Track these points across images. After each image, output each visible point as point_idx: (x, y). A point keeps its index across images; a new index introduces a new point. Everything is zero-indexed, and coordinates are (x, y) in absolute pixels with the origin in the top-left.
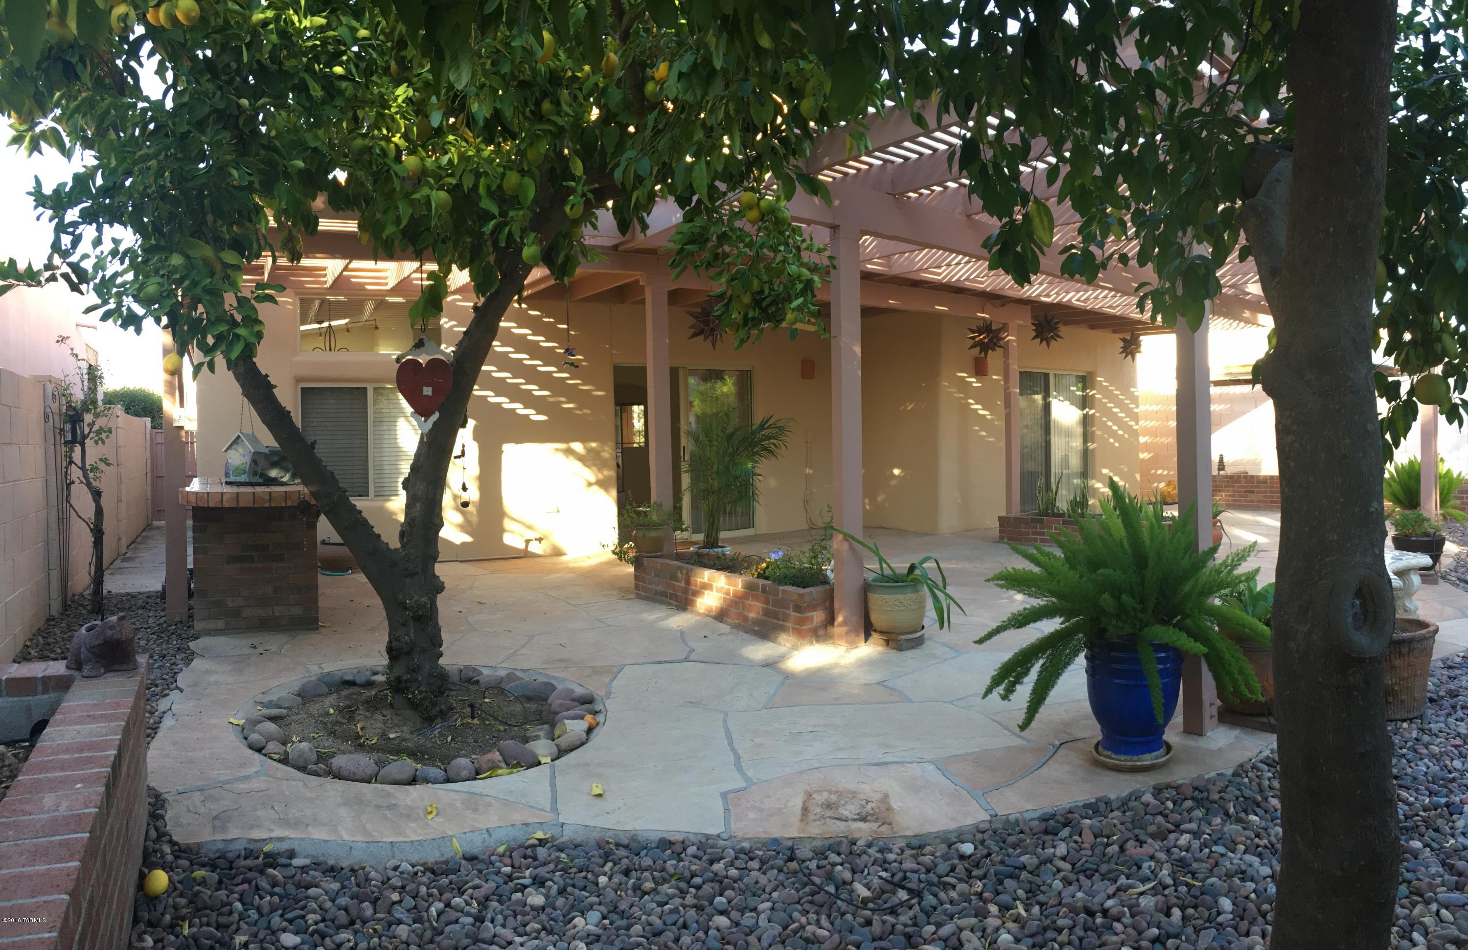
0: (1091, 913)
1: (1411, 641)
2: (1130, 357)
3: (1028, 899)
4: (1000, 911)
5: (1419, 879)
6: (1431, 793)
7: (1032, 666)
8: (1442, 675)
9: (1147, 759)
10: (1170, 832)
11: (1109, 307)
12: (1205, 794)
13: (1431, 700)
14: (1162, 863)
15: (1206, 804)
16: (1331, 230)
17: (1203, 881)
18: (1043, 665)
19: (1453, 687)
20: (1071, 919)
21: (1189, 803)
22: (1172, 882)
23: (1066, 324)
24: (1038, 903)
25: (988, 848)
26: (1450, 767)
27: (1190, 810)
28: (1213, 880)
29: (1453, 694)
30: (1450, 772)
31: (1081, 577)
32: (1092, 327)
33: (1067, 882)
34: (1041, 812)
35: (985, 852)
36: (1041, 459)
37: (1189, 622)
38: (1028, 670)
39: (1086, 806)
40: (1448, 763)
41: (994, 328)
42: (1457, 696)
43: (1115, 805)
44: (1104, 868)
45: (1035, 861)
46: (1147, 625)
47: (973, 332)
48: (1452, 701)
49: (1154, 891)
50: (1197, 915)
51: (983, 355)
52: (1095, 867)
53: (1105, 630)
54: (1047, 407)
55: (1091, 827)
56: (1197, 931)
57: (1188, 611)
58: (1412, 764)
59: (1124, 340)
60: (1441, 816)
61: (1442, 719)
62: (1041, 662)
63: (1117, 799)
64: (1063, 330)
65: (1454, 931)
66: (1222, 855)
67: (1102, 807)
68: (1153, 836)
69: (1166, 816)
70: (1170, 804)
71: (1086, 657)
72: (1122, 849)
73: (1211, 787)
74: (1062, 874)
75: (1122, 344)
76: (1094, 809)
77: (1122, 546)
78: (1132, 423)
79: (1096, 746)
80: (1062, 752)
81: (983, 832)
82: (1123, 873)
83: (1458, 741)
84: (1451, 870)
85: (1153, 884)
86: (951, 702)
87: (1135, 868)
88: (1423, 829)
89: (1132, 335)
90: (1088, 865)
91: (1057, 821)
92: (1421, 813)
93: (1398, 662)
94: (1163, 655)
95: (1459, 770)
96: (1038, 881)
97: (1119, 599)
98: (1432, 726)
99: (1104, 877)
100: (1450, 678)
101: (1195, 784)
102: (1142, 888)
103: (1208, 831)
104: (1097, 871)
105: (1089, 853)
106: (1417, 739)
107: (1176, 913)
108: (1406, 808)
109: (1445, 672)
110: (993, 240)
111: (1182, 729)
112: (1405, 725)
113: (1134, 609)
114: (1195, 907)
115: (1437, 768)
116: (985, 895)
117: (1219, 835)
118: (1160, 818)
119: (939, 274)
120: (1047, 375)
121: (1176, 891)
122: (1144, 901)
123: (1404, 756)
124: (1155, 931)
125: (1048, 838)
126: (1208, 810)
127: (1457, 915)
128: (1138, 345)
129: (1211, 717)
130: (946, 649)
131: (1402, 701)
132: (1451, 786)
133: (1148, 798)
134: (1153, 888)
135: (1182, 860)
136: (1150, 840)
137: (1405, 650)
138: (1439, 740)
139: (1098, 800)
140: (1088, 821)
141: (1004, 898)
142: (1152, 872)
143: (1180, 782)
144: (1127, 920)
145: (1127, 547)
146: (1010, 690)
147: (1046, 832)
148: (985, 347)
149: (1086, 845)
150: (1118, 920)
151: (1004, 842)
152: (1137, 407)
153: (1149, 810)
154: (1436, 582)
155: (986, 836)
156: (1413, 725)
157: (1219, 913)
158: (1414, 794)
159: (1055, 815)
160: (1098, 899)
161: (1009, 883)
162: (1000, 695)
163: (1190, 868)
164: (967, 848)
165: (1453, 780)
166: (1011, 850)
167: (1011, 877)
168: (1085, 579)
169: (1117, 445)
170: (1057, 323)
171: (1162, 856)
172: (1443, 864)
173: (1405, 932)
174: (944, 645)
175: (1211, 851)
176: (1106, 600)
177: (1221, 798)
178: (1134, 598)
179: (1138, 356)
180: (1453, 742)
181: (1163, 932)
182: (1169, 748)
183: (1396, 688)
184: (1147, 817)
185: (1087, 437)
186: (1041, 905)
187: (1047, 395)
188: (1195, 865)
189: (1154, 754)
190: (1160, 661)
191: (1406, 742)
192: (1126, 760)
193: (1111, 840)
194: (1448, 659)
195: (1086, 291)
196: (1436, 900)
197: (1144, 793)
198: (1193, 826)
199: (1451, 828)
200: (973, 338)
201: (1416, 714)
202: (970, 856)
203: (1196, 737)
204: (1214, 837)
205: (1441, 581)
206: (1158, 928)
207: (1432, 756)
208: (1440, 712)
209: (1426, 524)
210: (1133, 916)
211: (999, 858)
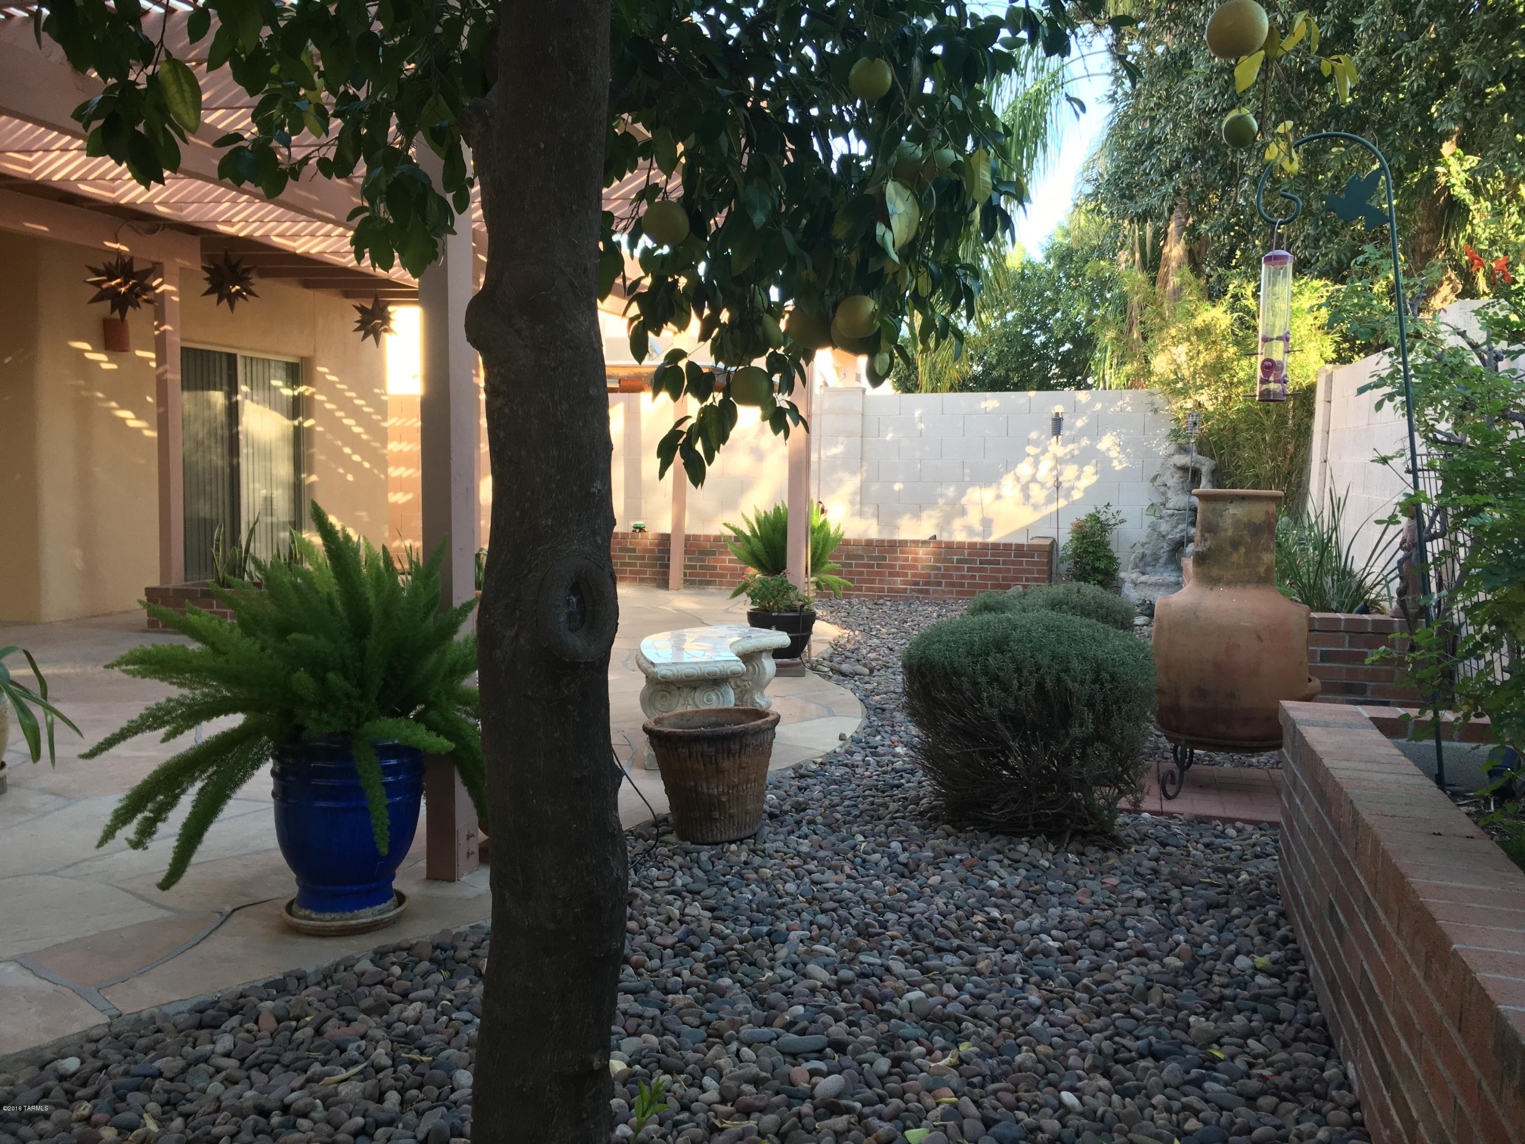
0: (264, 1113)
1: (743, 734)
2: (371, 337)
3: (164, 1113)
4: (119, 1134)
5: (721, 1019)
6: (752, 923)
7: (183, 792)
8: (791, 786)
9: (366, 915)
10: (393, 1003)
11: (332, 253)
12: (450, 953)
13: (772, 816)
14: (377, 1042)
15: (451, 964)
16: (542, 146)
17: (435, 1054)
18: (202, 789)
19: (801, 799)
20: (235, 1123)
21: (425, 965)
22: (389, 1062)
23: (263, 274)
24: (181, 1115)
25: (105, 1058)
26: (782, 892)
27: (425, 975)
28: (450, 1051)
29: (800, 808)
30: (780, 897)
31: (263, 649)
32: (307, 285)
33: (231, 1081)
34: (195, 1002)
35: (99, 1063)
36: (223, 494)
37: (433, 715)
38: (176, 798)
39: (267, 986)
40: (779, 886)
41: (137, 268)
42: (805, 810)
43: (312, 979)
44: (288, 1057)
45: (180, 1063)
46: (368, 719)
47: (97, 273)
48: (797, 817)
49: (363, 1076)
50: (421, 1096)
51: (117, 314)
52: (275, 1057)
53: (301, 728)
54: (233, 412)
55: (272, 1011)
56: (420, 1114)
57: (432, 698)
58: (735, 893)
59: (362, 310)
60: (760, 947)
61: (782, 837)
62: (199, 785)
63: (316, 972)
64: (258, 284)
65: (754, 1069)
66: (466, 1022)
67: (292, 984)
68: (368, 1012)
69: (389, 986)
70: (396, 970)
71: (273, 773)
72: (318, 1032)
73: (459, 943)
74: (224, 1073)
75: (358, 316)
76: (280, 987)
77: (330, 602)
78: (377, 445)
79: (289, 908)
80: (234, 920)
81: (97, 1041)
82: (316, 1060)
83: (796, 862)
84: (762, 1005)
85: (361, 1067)
86: (54, 873)
87: (337, 1051)
88: (736, 964)
89: (376, 302)
90: (263, 1057)
91: (221, 1009)
92: (737, 946)
93: (726, 764)
94: (393, 762)
95: (791, 894)
96: (183, 1087)
97: (323, 680)
98: (767, 845)
99: (287, 1067)
100: (800, 789)
101: (436, 942)
102: (344, 1074)
103: (448, 996)
104: (277, 1062)
105: (268, 1041)
106: (746, 863)
107: (393, 1097)
108: (719, 942)
109: (796, 783)
110: (91, 110)
111: (424, 876)
112: (733, 847)
113: (348, 696)
114: (420, 1087)
115: (766, 893)
116: (96, 1117)
117: (465, 999)
118: (379, 988)
119: (29, 165)
120: (232, 359)
121: (395, 1072)
122: (344, 1090)
123: (726, 883)
124: (359, 1120)
125: (204, 1034)
126: (452, 972)
127: (760, 1052)
128: (386, 319)
129: (469, 855)
130: (46, 798)
131: (731, 817)
132: (778, 912)
133: (365, 965)
134: (361, 1072)
135: (406, 1035)
136: (362, 1016)
137: (735, 747)
138: (772, 861)
139: (286, 976)
140: (269, 1004)
141: (127, 1116)
142: (362, 1054)
143: (414, 942)
144: (319, 1113)
145: (338, 604)
146: (147, 831)
147: (200, 1026)
148: (121, 303)
149: (265, 1033)
150: (305, 1115)
151: (132, 1048)
152: (385, 419)
153: (364, 980)
154: (801, 674)
155: (101, 1045)
156: (744, 847)
157: (453, 1090)
158: (732, 925)
159: (216, 1002)
160: (275, 1095)
161: (135, 1098)
162: (130, 841)
163: (418, 1043)
164: (71, 1064)
165: (784, 905)
166: (139, 1056)
167: (138, 1089)
168: (269, 651)
169: (350, 477)
170: (248, 270)
171: (379, 1033)
172: (754, 999)
173: (694, 1078)
174: (43, 791)
175: (451, 1019)
176: (302, 680)
177: (474, 955)
178: (346, 678)
179: (386, 338)
180: (790, 862)
181: (369, 1120)
182: (401, 898)
183: (724, 799)
184: (362, 988)
185: (300, 462)
186: (186, 1116)
187: (232, 390)
188: (425, 1039)
189: (378, 907)
190: (387, 771)
191: (731, 867)
192: (333, 920)
193: (302, 1023)
194: (801, 767)
195: (295, 222)
196: (738, 1039)
197: (358, 960)
198: (429, 992)
199: (771, 960)
200: (97, 284)
201: (749, 832)
202: (74, 1074)
203: (445, 884)
204: (457, 1002)
205: (809, 673)
206: (364, 1117)
207: (762, 880)
208: (779, 830)
209: (792, 595)
210: (326, 1108)
211: (122, 1068)
